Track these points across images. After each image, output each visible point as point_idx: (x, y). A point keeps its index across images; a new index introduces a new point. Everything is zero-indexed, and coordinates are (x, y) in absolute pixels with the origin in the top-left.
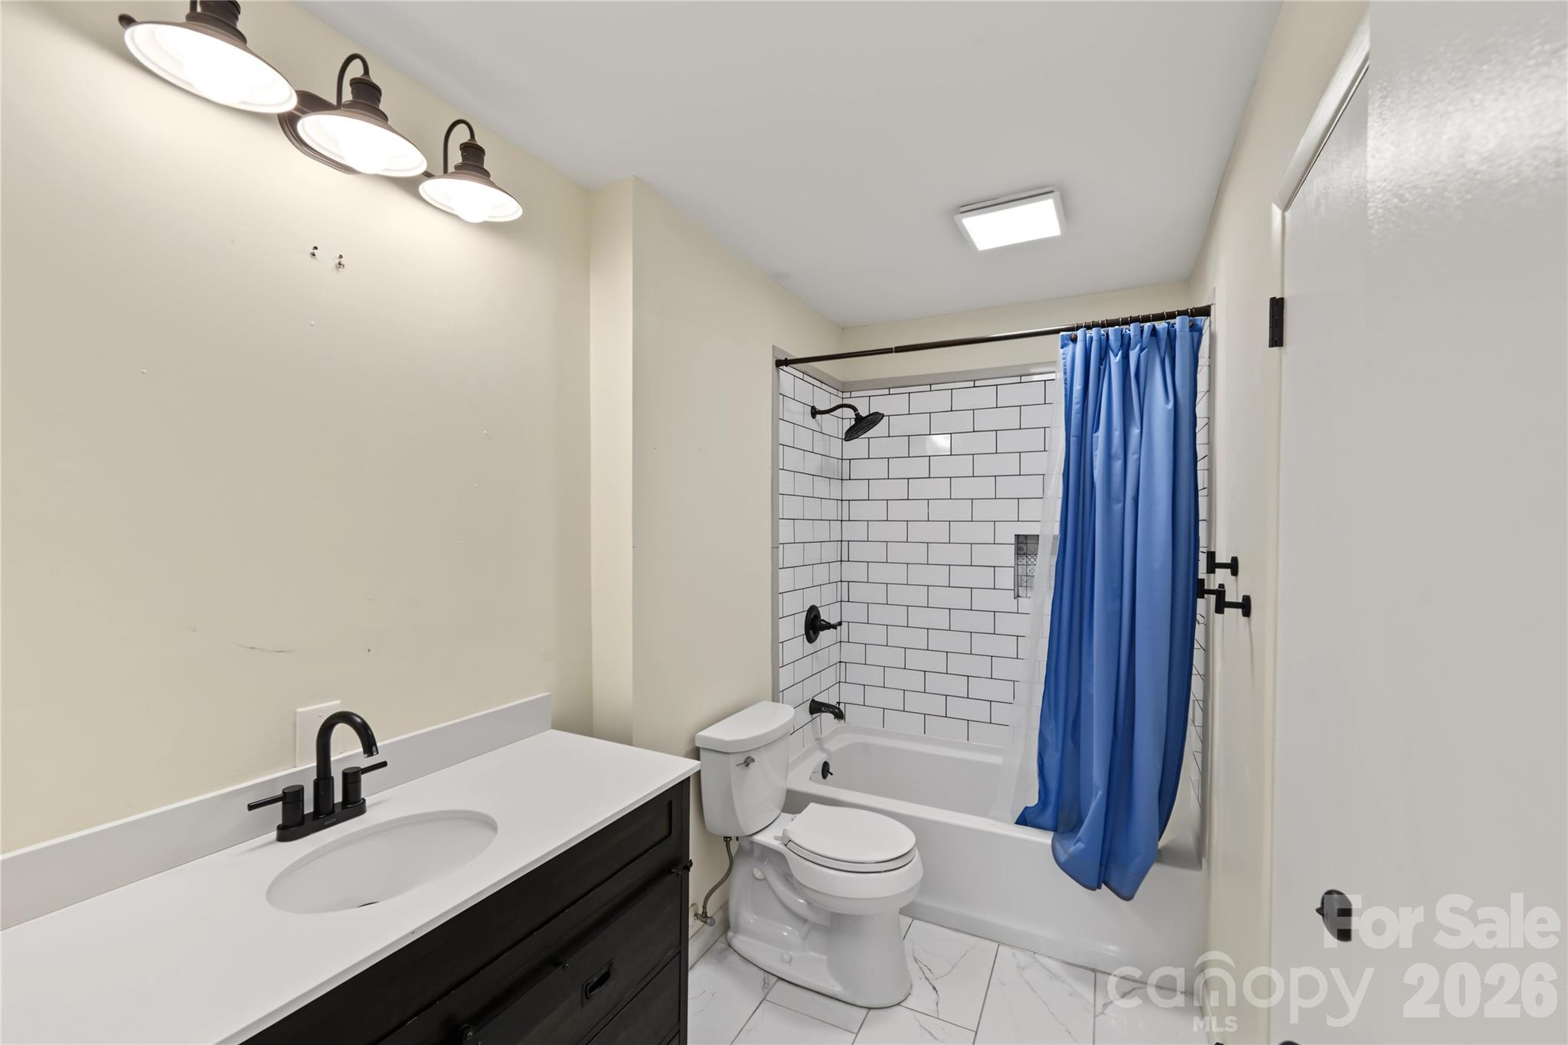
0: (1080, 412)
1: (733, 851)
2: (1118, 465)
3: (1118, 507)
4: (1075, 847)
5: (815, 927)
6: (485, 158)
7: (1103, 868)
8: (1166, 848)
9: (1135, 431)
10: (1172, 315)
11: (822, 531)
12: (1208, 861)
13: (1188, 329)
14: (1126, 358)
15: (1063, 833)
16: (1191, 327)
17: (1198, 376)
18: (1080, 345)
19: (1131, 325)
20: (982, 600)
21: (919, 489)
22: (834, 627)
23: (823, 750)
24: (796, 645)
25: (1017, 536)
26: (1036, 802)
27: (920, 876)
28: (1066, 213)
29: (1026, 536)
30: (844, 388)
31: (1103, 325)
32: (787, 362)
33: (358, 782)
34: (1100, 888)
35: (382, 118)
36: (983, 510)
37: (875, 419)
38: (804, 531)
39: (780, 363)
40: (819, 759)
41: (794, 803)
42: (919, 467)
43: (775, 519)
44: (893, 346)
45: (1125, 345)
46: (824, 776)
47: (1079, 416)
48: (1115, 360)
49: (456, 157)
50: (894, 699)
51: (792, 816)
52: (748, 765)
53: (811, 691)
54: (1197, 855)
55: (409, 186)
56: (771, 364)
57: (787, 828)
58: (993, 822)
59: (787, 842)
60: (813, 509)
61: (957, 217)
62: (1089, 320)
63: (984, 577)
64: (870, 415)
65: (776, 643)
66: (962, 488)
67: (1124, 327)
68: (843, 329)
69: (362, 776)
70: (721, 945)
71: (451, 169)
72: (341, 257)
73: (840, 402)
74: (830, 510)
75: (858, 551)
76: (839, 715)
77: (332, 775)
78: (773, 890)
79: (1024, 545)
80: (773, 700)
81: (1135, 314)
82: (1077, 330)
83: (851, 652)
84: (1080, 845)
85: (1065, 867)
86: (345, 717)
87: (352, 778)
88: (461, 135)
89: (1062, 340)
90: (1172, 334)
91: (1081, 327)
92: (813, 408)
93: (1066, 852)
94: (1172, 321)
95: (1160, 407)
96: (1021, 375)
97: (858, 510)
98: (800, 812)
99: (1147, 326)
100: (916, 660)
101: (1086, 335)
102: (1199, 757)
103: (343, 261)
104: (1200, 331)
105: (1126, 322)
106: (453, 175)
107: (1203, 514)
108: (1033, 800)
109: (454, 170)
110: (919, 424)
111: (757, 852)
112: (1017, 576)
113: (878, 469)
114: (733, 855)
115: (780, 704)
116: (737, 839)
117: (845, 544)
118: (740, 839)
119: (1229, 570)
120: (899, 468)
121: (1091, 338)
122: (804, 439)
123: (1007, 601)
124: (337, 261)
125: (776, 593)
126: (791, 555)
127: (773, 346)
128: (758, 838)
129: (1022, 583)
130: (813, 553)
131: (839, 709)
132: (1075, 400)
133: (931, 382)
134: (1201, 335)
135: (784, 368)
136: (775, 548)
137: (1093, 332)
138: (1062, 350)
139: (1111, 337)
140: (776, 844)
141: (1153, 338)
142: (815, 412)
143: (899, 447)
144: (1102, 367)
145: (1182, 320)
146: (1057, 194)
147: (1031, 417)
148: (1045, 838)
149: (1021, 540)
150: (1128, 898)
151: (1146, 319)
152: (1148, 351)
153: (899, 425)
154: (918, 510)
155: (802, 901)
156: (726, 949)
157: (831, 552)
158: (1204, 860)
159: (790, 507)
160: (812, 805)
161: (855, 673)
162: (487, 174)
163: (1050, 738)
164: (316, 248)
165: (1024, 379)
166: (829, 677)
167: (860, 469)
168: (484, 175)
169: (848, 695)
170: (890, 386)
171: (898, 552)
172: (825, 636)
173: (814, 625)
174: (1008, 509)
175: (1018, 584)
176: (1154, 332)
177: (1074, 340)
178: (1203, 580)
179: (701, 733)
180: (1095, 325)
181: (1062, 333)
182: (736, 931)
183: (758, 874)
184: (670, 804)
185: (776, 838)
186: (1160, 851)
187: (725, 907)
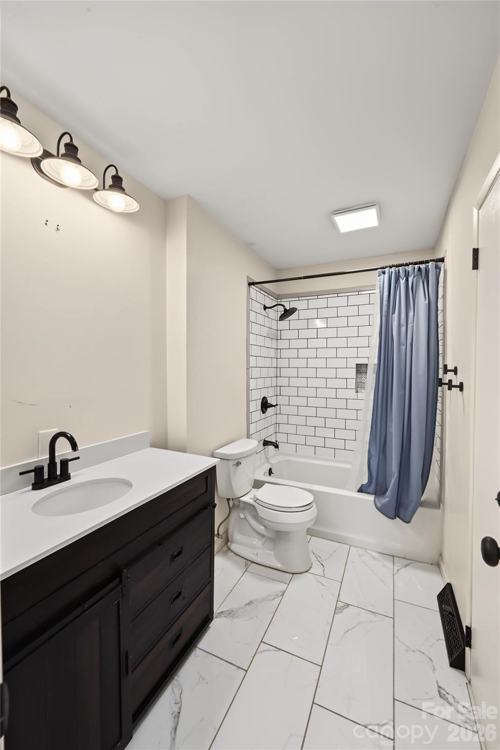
0: (387, 305)
1: (231, 505)
2: (403, 329)
3: (403, 348)
4: (385, 500)
5: (269, 539)
6: (123, 182)
7: (397, 510)
8: (424, 501)
9: (411, 313)
10: (427, 262)
11: (268, 362)
12: (443, 505)
13: (434, 268)
14: (407, 280)
15: (379, 495)
16: (436, 267)
17: (439, 289)
18: (386, 276)
19: (410, 266)
20: (341, 394)
21: (313, 343)
22: (275, 406)
23: (268, 462)
24: (257, 415)
25: (357, 364)
26: (367, 481)
27: (316, 514)
28: (381, 216)
29: (361, 365)
30: (278, 297)
31: (397, 266)
32: (253, 284)
33: (67, 465)
34: (395, 518)
35: (78, 161)
36: (341, 353)
37: (292, 311)
38: (261, 362)
39: (250, 284)
40: (268, 467)
41: (258, 484)
42: (313, 334)
43: (248, 356)
44: (302, 276)
45: (407, 275)
46: (270, 475)
47: (386, 307)
48: (402, 282)
49: (109, 182)
50: (301, 440)
51: (257, 490)
52: (238, 466)
53: (264, 435)
54: (438, 503)
55: (88, 194)
56: (246, 284)
57: (255, 494)
58: (347, 491)
59: (256, 500)
60: (264, 352)
61: (332, 216)
62: (391, 264)
63: (342, 383)
64: (290, 309)
65: (249, 413)
66: (332, 343)
67: (406, 267)
68: (278, 270)
69: (69, 462)
70: (225, 548)
71: (107, 187)
72: (58, 225)
73: (276, 303)
74: (272, 353)
75: (284, 372)
76: (277, 446)
77: (56, 461)
78: (249, 523)
79: (361, 369)
80: (247, 438)
81: (411, 261)
82: (386, 268)
83: (282, 419)
84: (387, 499)
85: (379, 509)
86: (63, 434)
87: (65, 463)
88: (111, 172)
89: (379, 273)
90: (428, 269)
91: (387, 267)
92: (264, 306)
93: (380, 503)
94: (427, 264)
95: (422, 303)
96: (359, 291)
97: (285, 353)
98: (260, 488)
99: (416, 266)
100: (311, 422)
101: (389, 271)
102: (439, 462)
103: (59, 227)
104: (440, 269)
105: (407, 265)
106: (107, 190)
107: (441, 351)
108: (365, 481)
109: (108, 188)
110: (312, 314)
111: (242, 505)
112: (357, 383)
113: (294, 334)
114: (231, 506)
115: (250, 439)
116: (233, 499)
117: (278, 369)
118: (234, 500)
119: (453, 373)
120: (304, 334)
121: (392, 272)
122: (261, 319)
123: (352, 394)
124: (57, 227)
125: (248, 390)
126: (255, 373)
127: (247, 276)
128: (242, 499)
129: (359, 386)
130: (264, 373)
131: (276, 444)
132: (384, 300)
133: (318, 294)
134: (440, 270)
135: (252, 286)
136: (248, 369)
137: (393, 269)
138: (378, 278)
139: (401, 271)
140: (251, 501)
141: (419, 272)
142: (265, 308)
143: (302, 324)
144: (397, 285)
145: (432, 264)
146: (377, 205)
147: (363, 310)
148: (371, 498)
149: (359, 366)
150: (408, 522)
151: (416, 263)
152: (417, 279)
153: (303, 314)
154: (312, 354)
155: (262, 527)
156: (227, 550)
157: (272, 372)
158: (441, 505)
159: (254, 351)
160: (266, 484)
161: (283, 428)
162: (124, 190)
163: (373, 452)
164: (47, 221)
165: (360, 293)
166: (271, 430)
167: (286, 335)
168: (122, 190)
169: (280, 438)
170: (298, 296)
171: (303, 373)
172: (270, 411)
173: (265, 405)
174: (352, 352)
175: (357, 387)
176: (420, 269)
177: (384, 273)
178: (441, 379)
179: (217, 451)
180: (393, 266)
181: (379, 270)
182: (232, 543)
183: (242, 516)
184: (207, 477)
185: (251, 499)
186: (422, 502)
187: (226, 532)
